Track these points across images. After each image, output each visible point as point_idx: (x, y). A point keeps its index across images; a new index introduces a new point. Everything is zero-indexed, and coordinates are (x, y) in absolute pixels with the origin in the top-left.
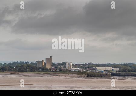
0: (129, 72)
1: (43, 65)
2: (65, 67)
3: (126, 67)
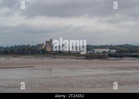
0: (125, 52)
3: (122, 48)
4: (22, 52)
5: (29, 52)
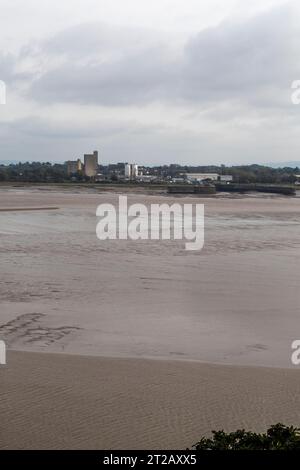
1: (80, 168)
2: (123, 173)
4: (34, 177)
5: (48, 177)
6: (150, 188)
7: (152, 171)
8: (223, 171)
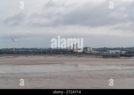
0: (132, 53)
2: (87, 51)
4: (56, 52)
5: (61, 52)
6: (97, 55)
7: (97, 50)
8: (122, 49)
